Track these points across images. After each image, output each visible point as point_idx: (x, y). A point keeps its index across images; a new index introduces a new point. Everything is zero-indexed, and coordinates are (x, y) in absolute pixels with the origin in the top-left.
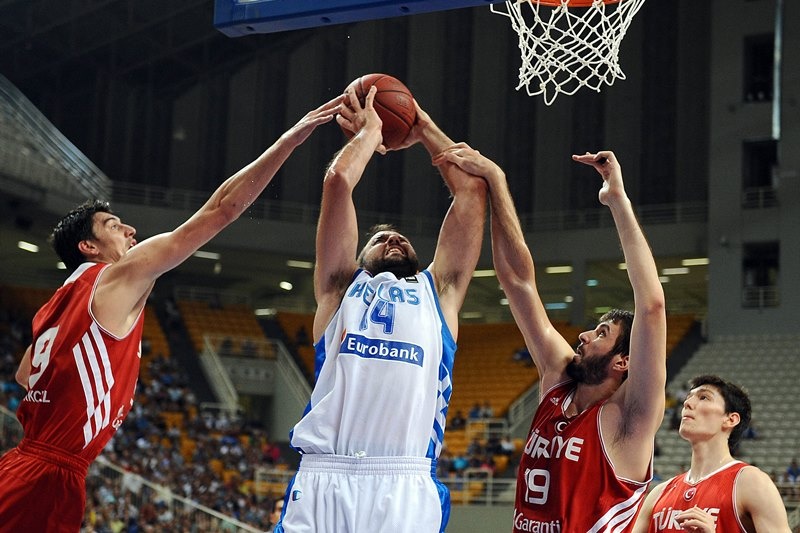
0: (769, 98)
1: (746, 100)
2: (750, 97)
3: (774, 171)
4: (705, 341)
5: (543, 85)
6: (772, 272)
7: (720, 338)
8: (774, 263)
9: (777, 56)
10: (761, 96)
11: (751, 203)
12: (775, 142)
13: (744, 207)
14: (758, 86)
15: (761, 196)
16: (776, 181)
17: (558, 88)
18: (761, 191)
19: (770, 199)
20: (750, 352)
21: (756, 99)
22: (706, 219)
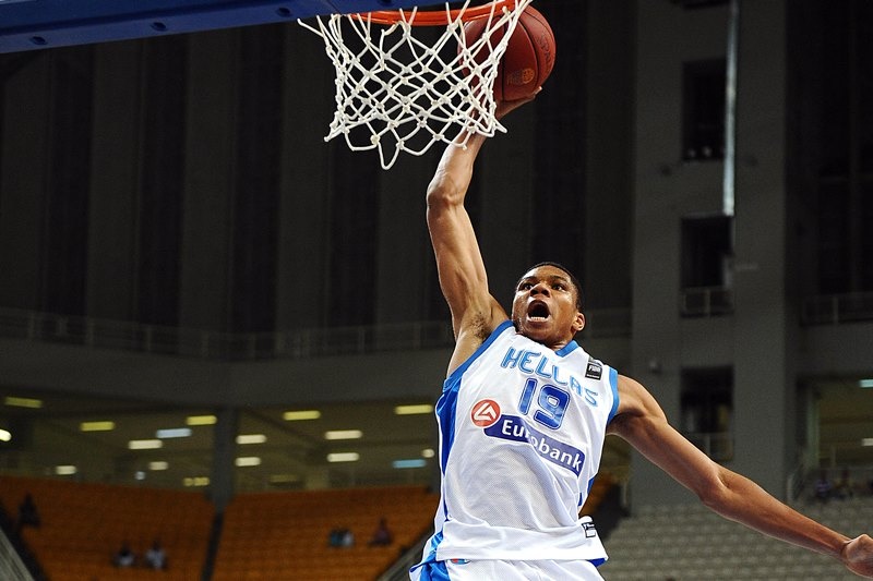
0: (719, 156)
1: (686, 158)
2: (692, 153)
3: (726, 262)
4: (626, 514)
5: (376, 138)
6: (722, 411)
7: (648, 509)
8: (727, 399)
9: (731, 92)
10: (707, 152)
11: (692, 310)
12: (728, 219)
13: (683, 316)
14: (703, 139)
15: (708, 299)
16: (728, 278)
17: (400, 145)
18: (708, 292)
19: (721, 305)
20: (690, 529)
21: (700, 157)
22: (628, 335)
